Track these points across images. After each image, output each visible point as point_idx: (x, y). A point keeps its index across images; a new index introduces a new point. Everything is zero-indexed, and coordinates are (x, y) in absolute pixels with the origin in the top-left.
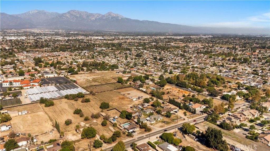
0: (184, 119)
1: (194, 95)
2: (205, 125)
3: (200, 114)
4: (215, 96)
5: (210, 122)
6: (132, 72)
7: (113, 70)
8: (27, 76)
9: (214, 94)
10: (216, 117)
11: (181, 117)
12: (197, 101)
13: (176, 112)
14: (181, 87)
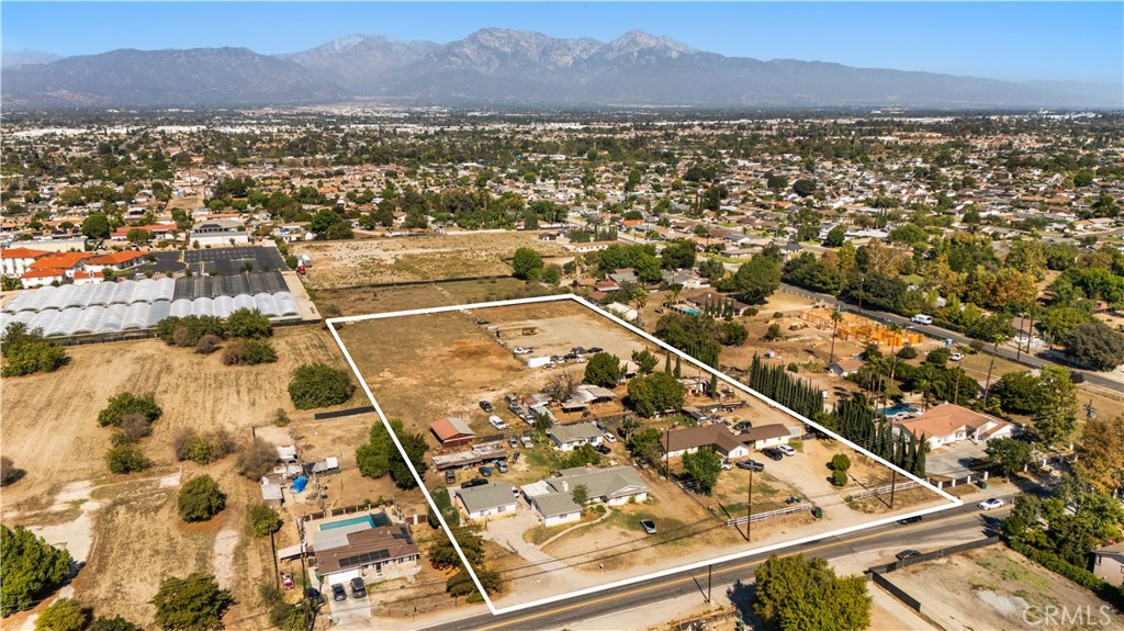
0: (817, 513)
1: (940, 350)
2: (982, 575)
3: (961, 481)
4: (1098, 365)
5: (1035, 551)
6: (620, 234)
7: (535, 227)
8: (119, 240)
9: (1086, 353)
10: (1089, 520)
11: (796, 491)
12: (953, 389)
13: (774, 454)
14: (866, 305)
